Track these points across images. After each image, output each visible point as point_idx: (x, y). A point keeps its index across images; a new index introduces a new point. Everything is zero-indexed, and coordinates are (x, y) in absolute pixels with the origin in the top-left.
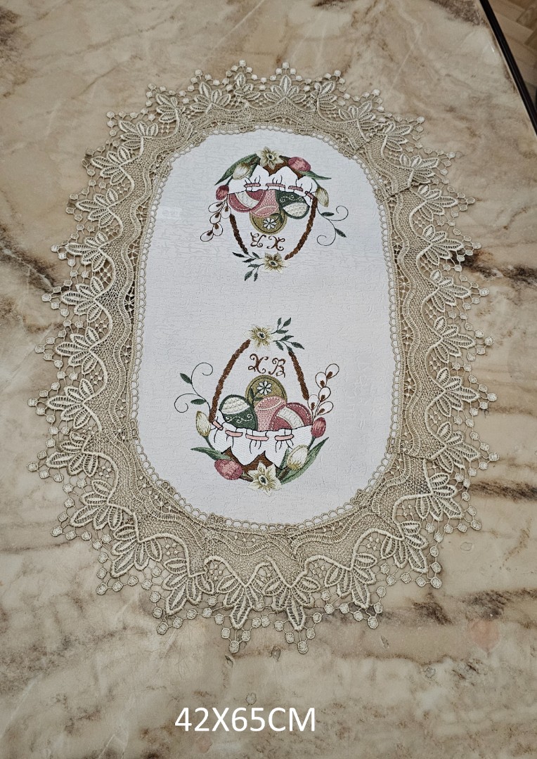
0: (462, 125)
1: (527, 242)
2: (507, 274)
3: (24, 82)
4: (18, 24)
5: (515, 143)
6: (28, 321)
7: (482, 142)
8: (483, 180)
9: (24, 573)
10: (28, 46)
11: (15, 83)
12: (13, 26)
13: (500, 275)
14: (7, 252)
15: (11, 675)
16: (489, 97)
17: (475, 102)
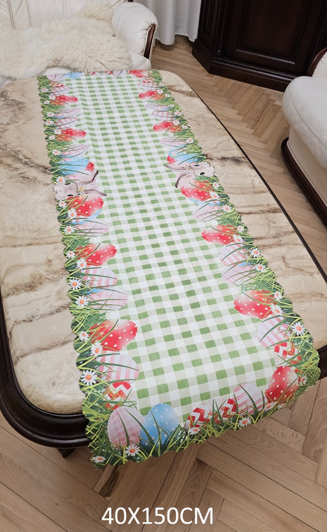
0: (195, 122)
1: (224, 150)
2: (218, 159)
3: (30, 120)
4: (25, 105)
5: (215, 126)
6: (44, 182)
7: (203, 126)
8: (206, 136)
9: (55, 249)
10: (30, 110)
11: (27, 120)
12: (22, 106)
13: (216, 159)
14: (32, 165)
15: (55, 277)
16: (203, 115)
17: (198, 117)
